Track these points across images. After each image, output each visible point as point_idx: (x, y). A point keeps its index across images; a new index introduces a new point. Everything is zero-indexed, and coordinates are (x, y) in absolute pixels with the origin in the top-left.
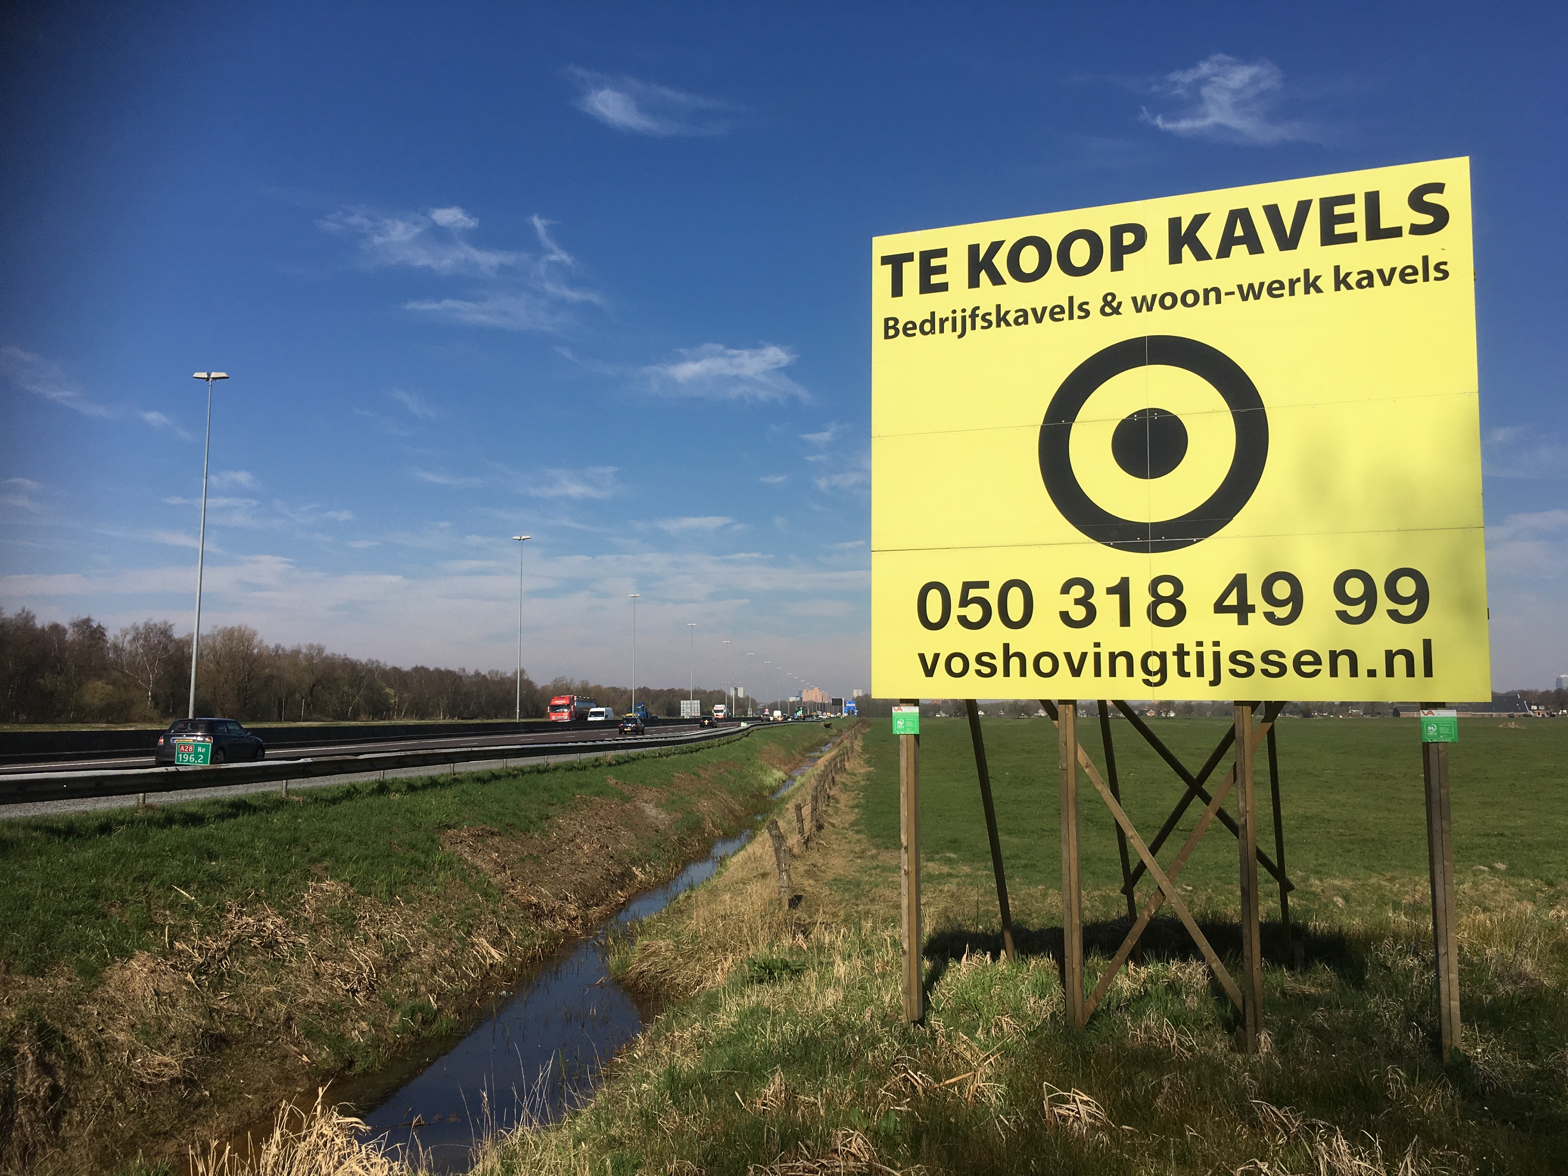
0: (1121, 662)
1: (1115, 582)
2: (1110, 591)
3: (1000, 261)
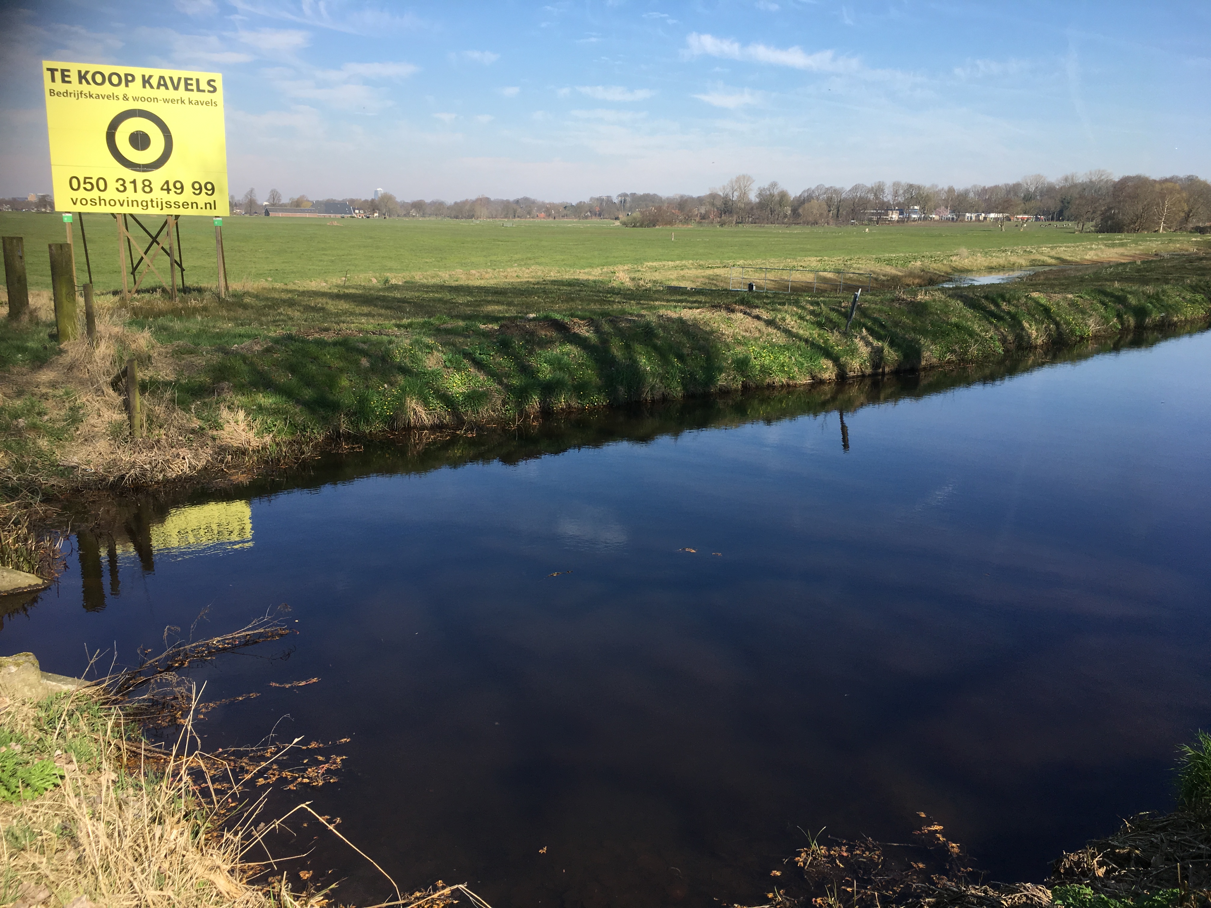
0: (135, 203)
1: (132, 180)
2: (131, 182)
3: (89, 77)
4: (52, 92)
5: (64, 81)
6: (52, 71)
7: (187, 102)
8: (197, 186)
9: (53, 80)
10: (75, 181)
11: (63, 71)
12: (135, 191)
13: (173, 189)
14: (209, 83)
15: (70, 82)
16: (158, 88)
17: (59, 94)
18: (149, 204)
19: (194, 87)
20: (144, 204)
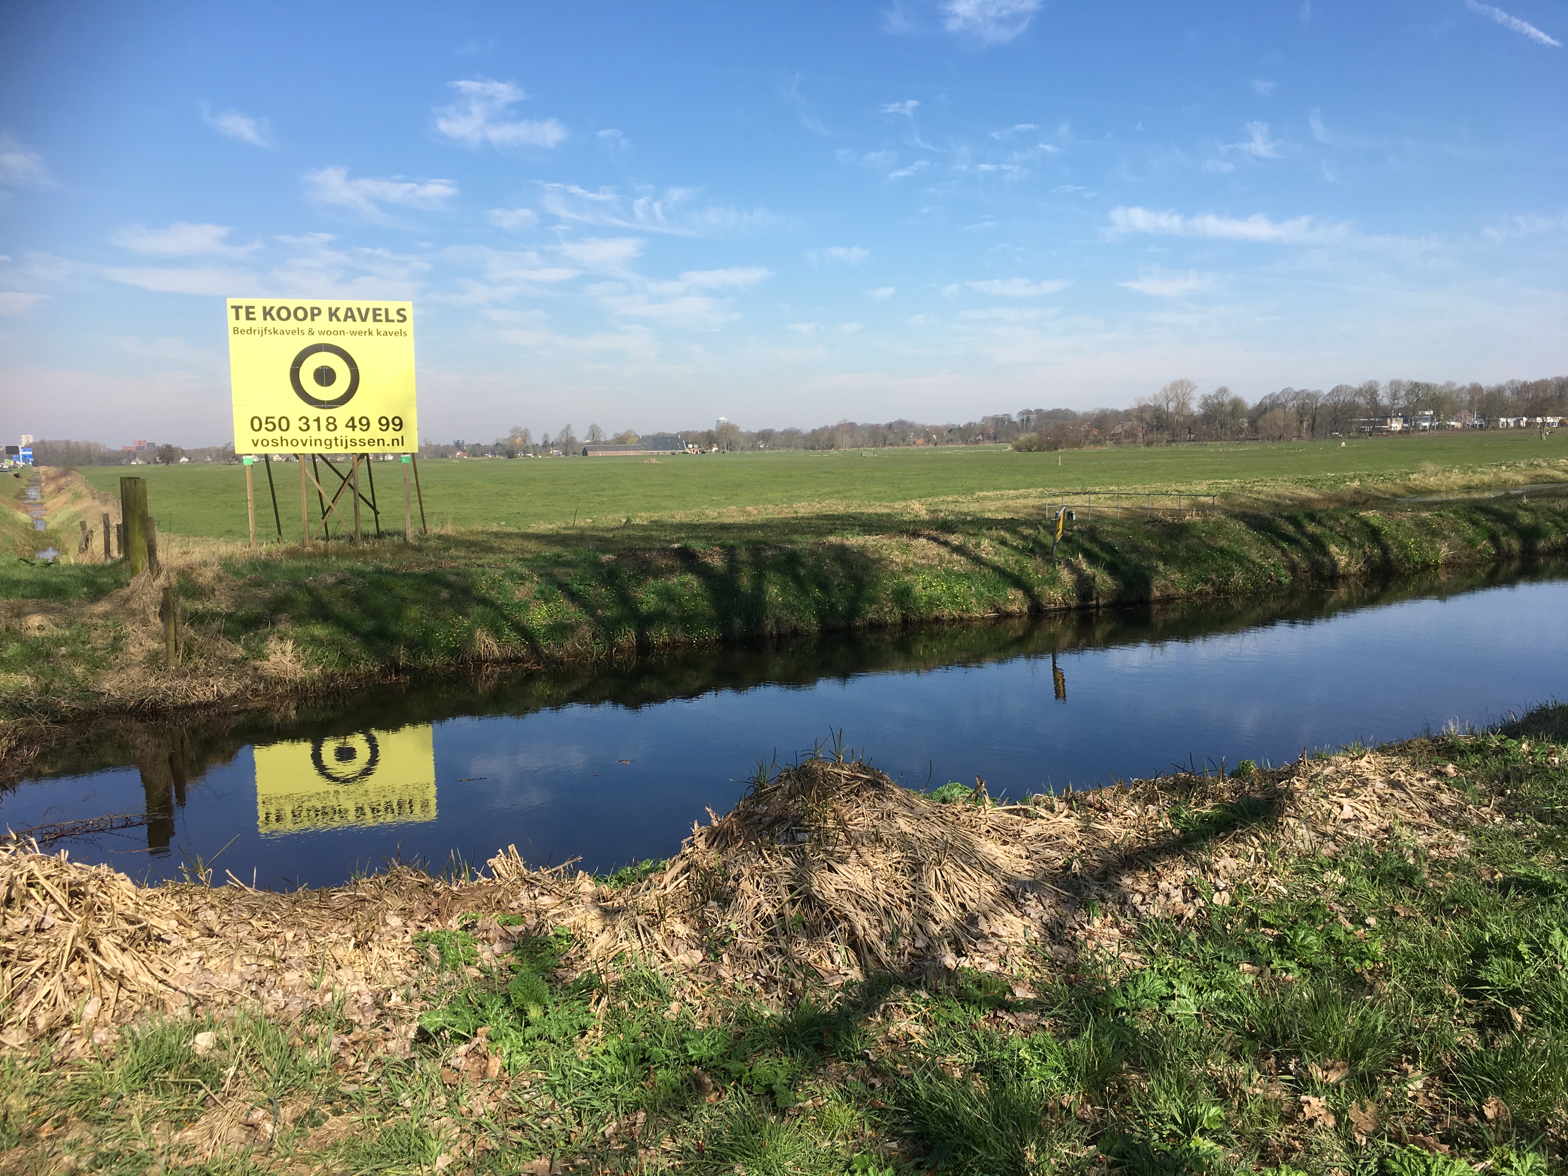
0: (318, 442)
1: (315, 418)
2: (314, 420)
3: (274, 313)
4: (236, 330)
5: (248, 318)
6: (237, 308)
7: (375, 333)
8: (384, 421)
9: (237, 318)
10: (256, 422)
11: (247, 308)
12: (319, 429)
13: (359, 426)
14: (398, 312)
15: (254, 319)
16: (345, 320)
17: (242, 332)
18: (333, 442)
19: (383, 317)
20: (328, 442)
